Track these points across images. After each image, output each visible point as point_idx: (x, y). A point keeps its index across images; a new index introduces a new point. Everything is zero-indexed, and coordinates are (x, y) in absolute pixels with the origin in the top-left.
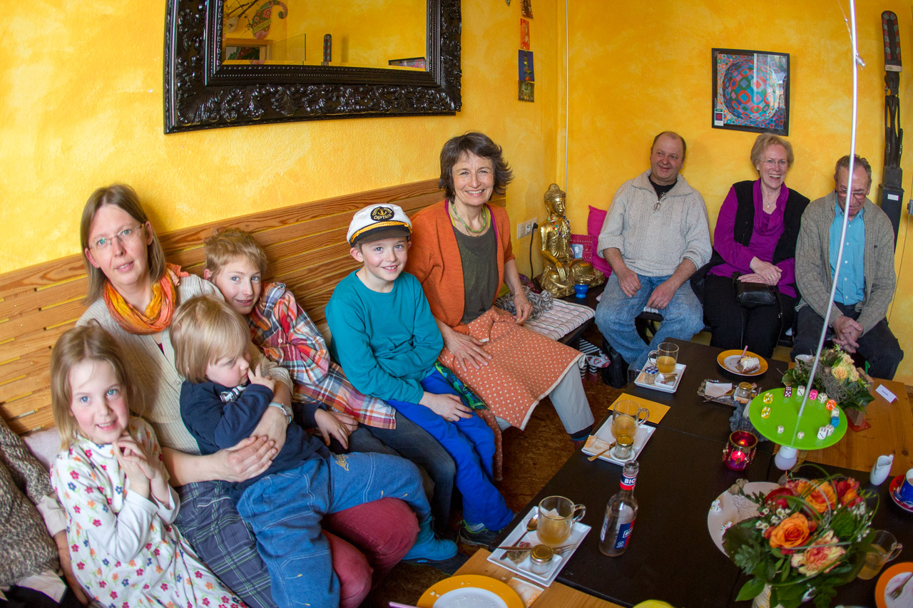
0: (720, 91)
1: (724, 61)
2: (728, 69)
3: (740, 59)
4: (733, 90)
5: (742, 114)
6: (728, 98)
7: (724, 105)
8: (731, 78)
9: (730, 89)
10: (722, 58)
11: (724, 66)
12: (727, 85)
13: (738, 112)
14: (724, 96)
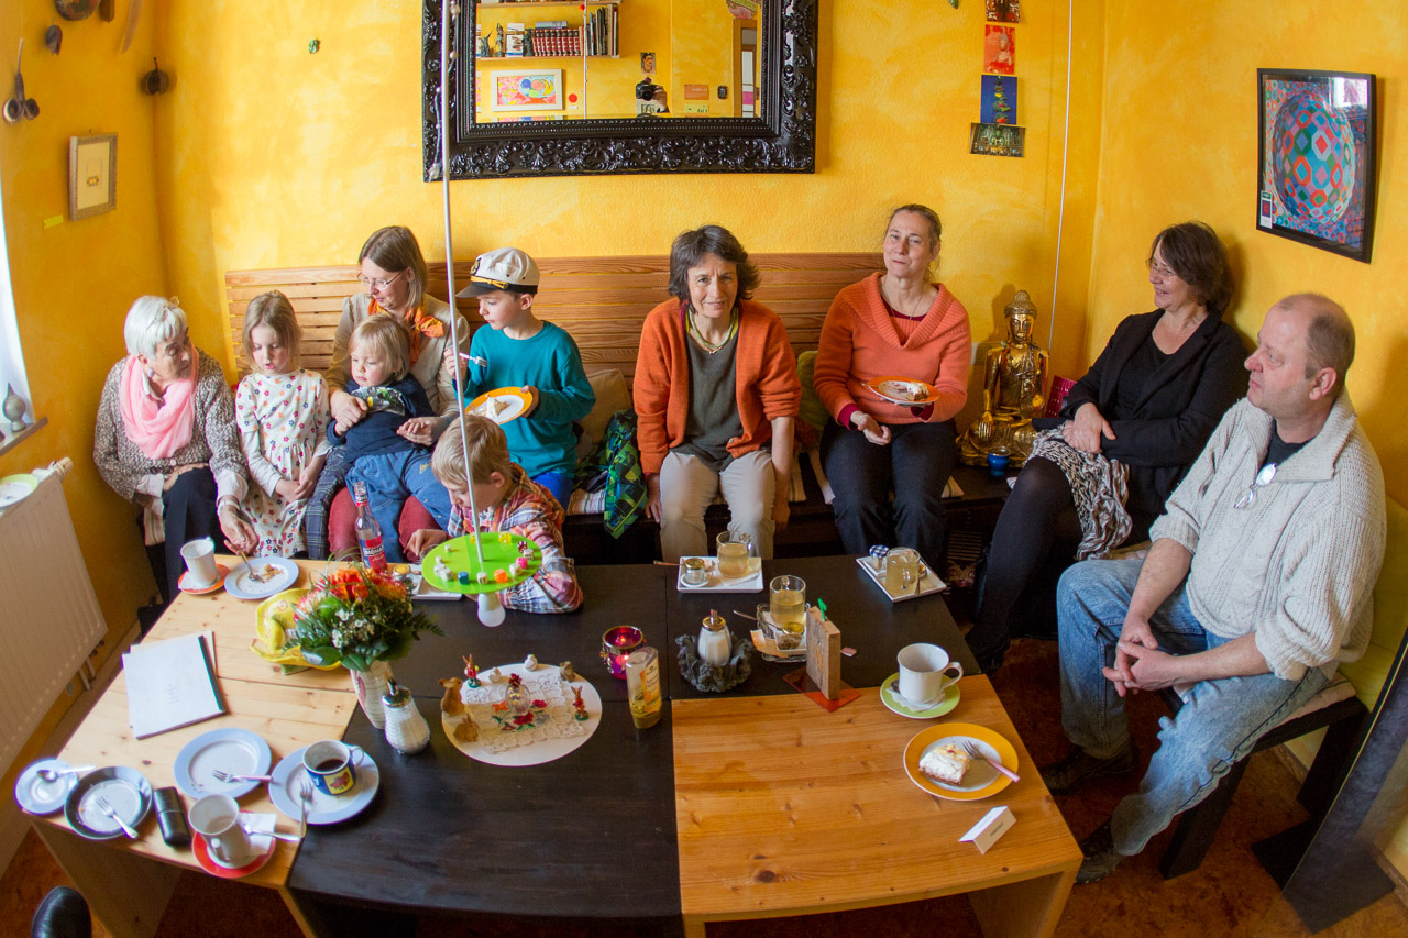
0: (1269, 156)
1: (1274, 95)
2: (1280, 113)
3: (1299, 88)
4: (1286, 155)
5: (1298, 207)
6: (1280, 171)
7: (1274, 186)
8: (1284, 131)
9: (1282, 153)
10: (1273, 85)
11: (1275, 106)
12: (1279, 144)
13: (1293, 203)
14: (1275, 166)
